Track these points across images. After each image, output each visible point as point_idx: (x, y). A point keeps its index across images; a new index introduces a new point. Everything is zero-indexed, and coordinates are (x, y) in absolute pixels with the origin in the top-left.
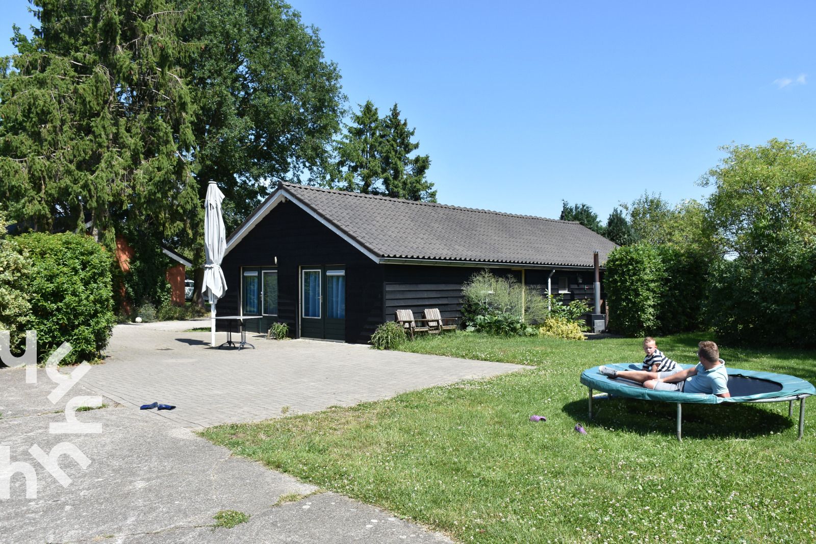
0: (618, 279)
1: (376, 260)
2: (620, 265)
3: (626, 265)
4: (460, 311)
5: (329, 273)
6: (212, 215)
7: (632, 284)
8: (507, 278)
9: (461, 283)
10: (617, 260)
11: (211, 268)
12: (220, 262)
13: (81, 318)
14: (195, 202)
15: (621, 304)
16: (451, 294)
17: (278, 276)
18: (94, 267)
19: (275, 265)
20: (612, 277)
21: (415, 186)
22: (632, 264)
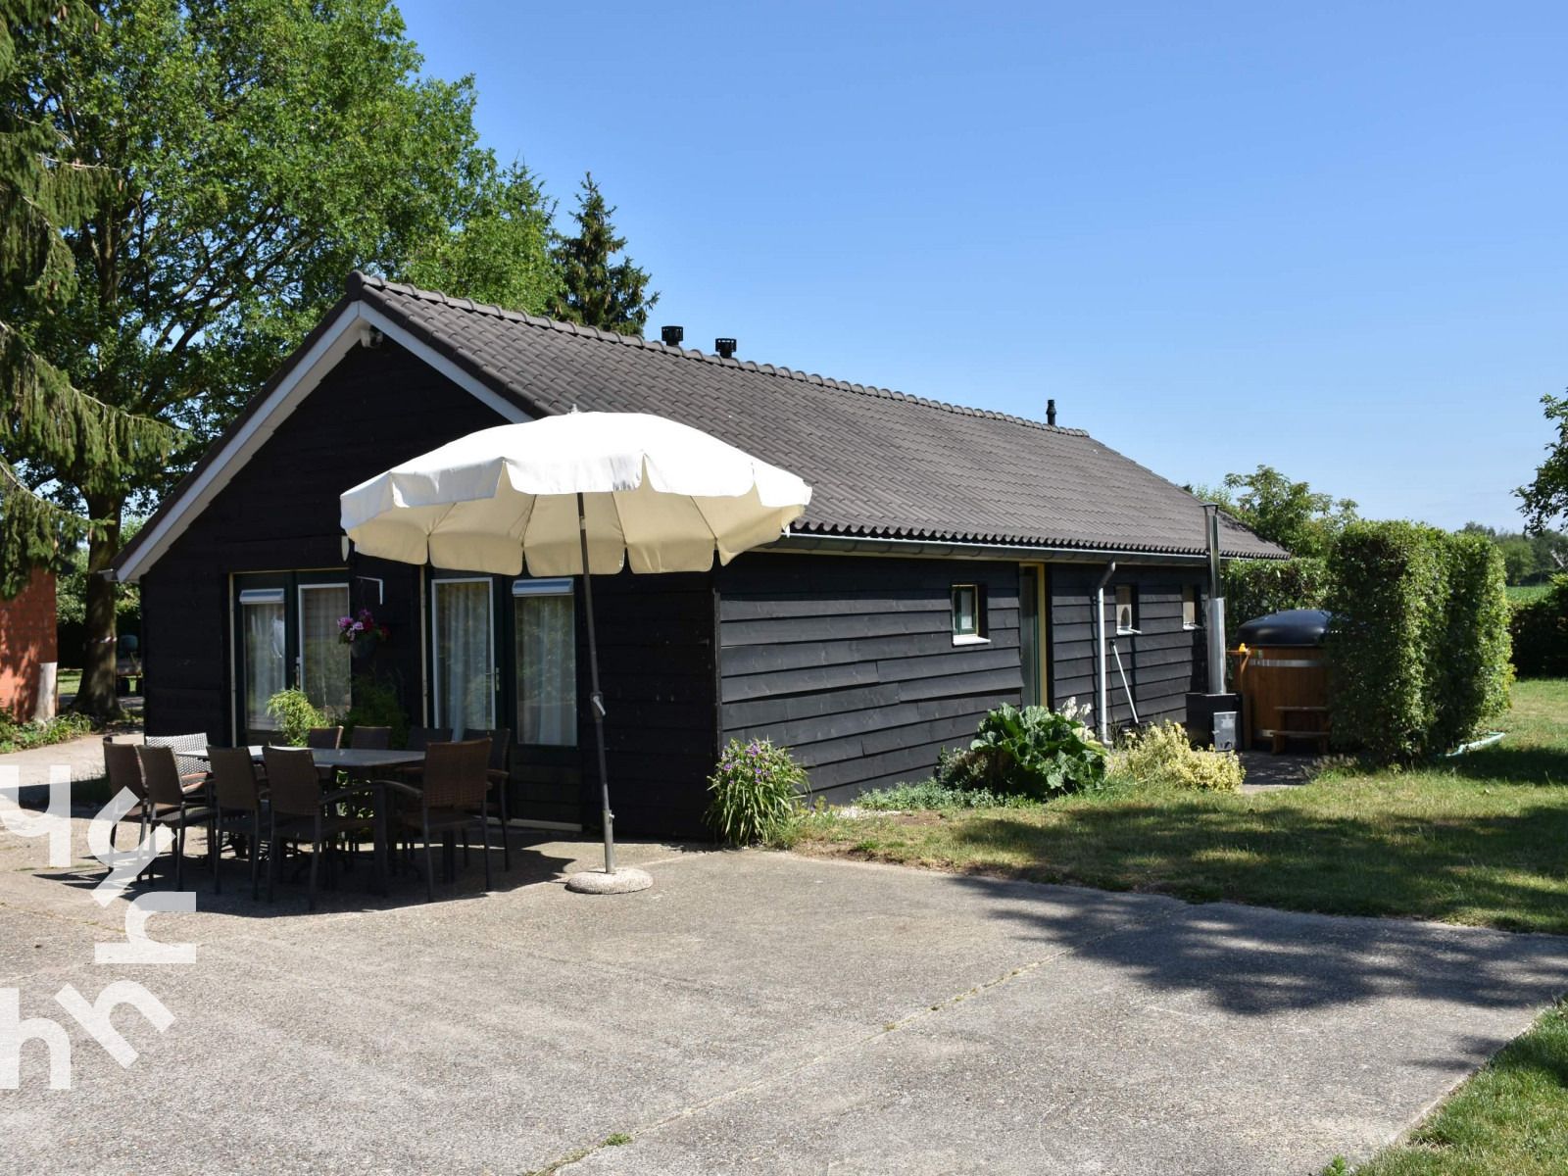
5: (522, 589)
17: (353, 602)
19: (343, 564)
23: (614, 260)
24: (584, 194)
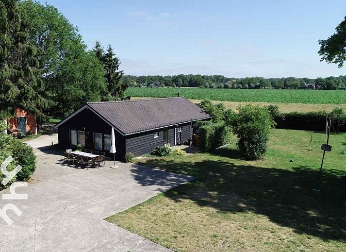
1: (123, 135)
5: (105, 135)
19: (84, 130)
23: (113, 57)
24: (108, 47)
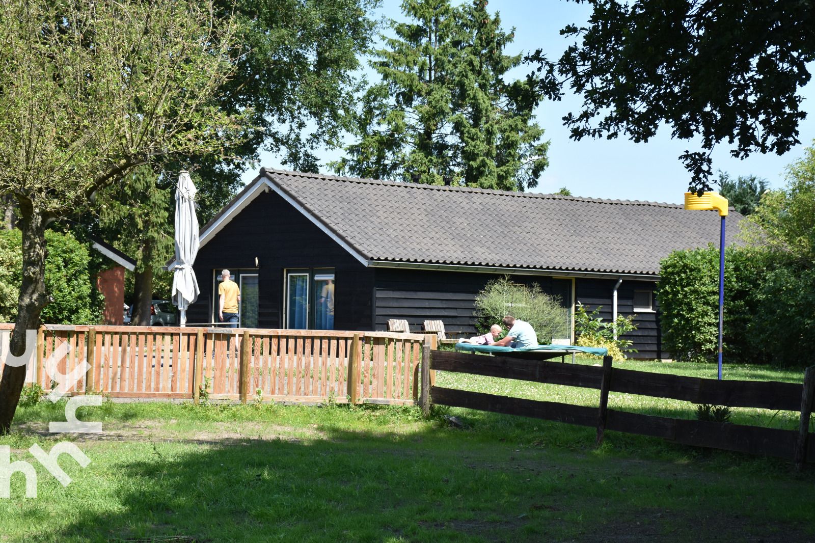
0: (669, 290)
1: (365, 263)
2: (672, 273)
3: (678, 274)
4: (474, 325)
5: (318, 278)
6: (184, 209)
7: (685, 296)
8: (531, 287)
9: (476, 292)
10: (669, 267)
11: (181, 269)
12: (192, 262)
13: (66, 313)
14: (148, 180)
15: (673, 322)
16: (463, 305)
17: (260, 281)
18: (76, 265)
19: (256, 267)
20: (663, 288)
21: (508, 137)
22: (685, 272)
